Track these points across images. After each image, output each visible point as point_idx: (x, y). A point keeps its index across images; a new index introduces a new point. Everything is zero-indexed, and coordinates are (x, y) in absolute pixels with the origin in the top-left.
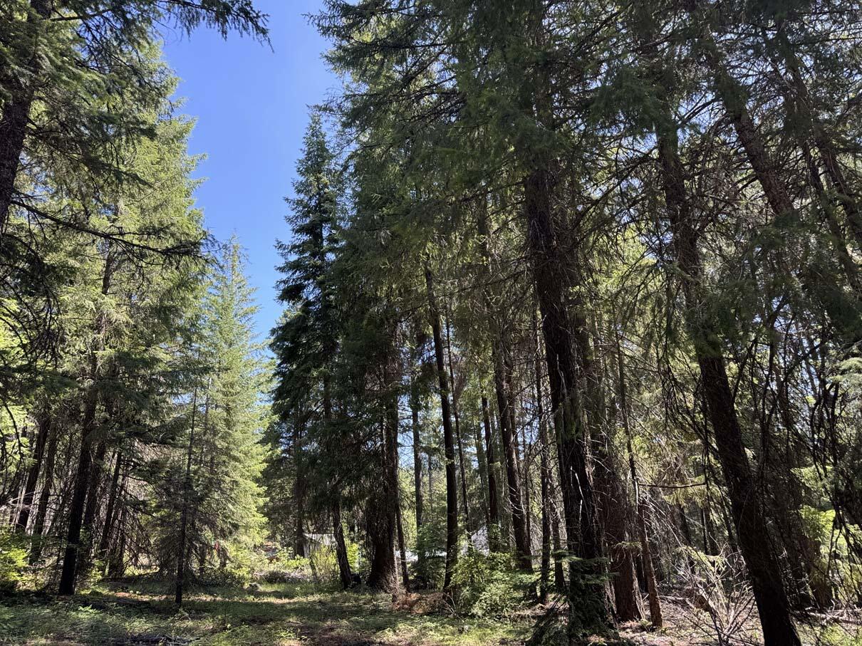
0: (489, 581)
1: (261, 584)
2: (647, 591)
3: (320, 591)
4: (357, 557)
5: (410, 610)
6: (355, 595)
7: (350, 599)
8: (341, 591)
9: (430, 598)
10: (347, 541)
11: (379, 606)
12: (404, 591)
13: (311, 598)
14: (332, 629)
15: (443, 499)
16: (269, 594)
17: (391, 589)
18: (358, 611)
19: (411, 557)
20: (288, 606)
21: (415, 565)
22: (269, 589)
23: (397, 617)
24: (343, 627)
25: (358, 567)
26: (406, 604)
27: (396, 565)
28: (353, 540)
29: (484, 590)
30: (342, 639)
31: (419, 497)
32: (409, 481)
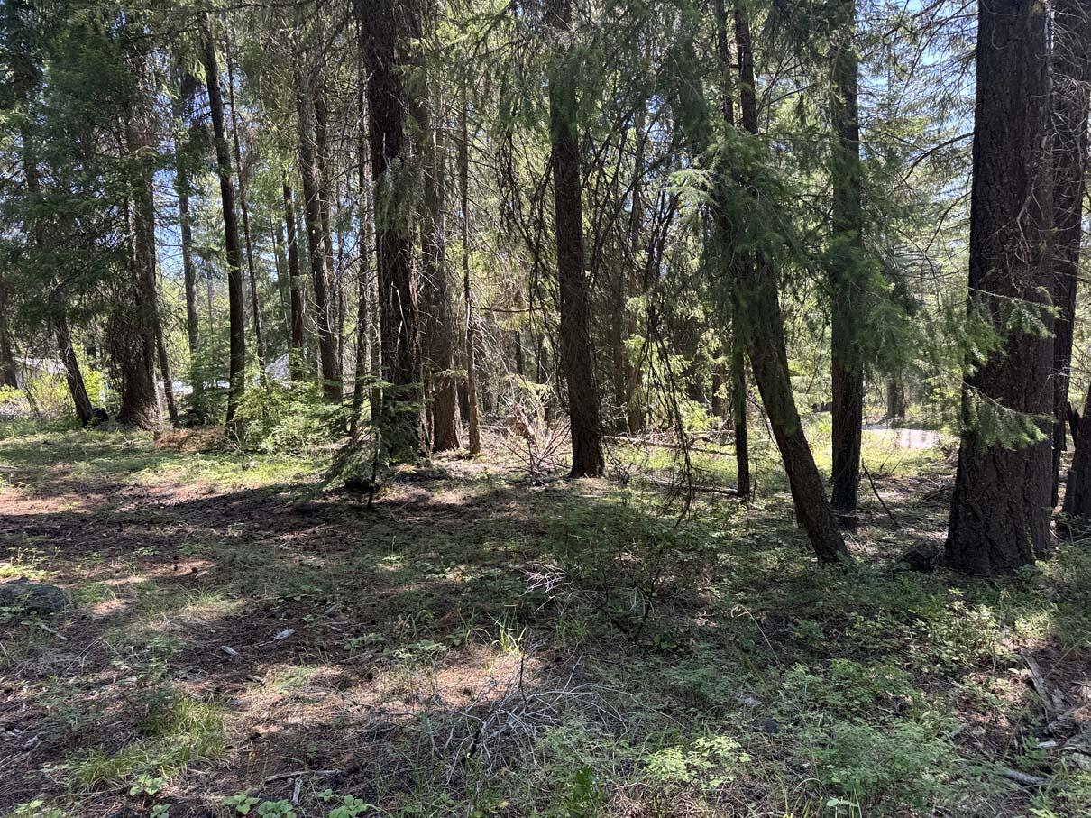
0: (284, 413)
2: (469, 421)
3: (43, 429)
4: (100, 388)
5: (179, 449)
6: (100, 434)
7: (92, 438)
8: (78, 429)
9: (207, 435)
10: (84, 369)
11: (134, 445)
12: (171, 427)
13: (31, 439)
14: (64, 473)
15: (226, 318)
17: (151, 425)
18: (105, 452)
19: (182, 389)
21: (188, 398)
23: (160, 456)
24: (82, 470)
25: (104, 399)
26: (173, 441)
27: (158, 396)
28: (93, 367)
29: (279, 423)
30: (79, 483)
31: (192, 314)
32: (176, 293)
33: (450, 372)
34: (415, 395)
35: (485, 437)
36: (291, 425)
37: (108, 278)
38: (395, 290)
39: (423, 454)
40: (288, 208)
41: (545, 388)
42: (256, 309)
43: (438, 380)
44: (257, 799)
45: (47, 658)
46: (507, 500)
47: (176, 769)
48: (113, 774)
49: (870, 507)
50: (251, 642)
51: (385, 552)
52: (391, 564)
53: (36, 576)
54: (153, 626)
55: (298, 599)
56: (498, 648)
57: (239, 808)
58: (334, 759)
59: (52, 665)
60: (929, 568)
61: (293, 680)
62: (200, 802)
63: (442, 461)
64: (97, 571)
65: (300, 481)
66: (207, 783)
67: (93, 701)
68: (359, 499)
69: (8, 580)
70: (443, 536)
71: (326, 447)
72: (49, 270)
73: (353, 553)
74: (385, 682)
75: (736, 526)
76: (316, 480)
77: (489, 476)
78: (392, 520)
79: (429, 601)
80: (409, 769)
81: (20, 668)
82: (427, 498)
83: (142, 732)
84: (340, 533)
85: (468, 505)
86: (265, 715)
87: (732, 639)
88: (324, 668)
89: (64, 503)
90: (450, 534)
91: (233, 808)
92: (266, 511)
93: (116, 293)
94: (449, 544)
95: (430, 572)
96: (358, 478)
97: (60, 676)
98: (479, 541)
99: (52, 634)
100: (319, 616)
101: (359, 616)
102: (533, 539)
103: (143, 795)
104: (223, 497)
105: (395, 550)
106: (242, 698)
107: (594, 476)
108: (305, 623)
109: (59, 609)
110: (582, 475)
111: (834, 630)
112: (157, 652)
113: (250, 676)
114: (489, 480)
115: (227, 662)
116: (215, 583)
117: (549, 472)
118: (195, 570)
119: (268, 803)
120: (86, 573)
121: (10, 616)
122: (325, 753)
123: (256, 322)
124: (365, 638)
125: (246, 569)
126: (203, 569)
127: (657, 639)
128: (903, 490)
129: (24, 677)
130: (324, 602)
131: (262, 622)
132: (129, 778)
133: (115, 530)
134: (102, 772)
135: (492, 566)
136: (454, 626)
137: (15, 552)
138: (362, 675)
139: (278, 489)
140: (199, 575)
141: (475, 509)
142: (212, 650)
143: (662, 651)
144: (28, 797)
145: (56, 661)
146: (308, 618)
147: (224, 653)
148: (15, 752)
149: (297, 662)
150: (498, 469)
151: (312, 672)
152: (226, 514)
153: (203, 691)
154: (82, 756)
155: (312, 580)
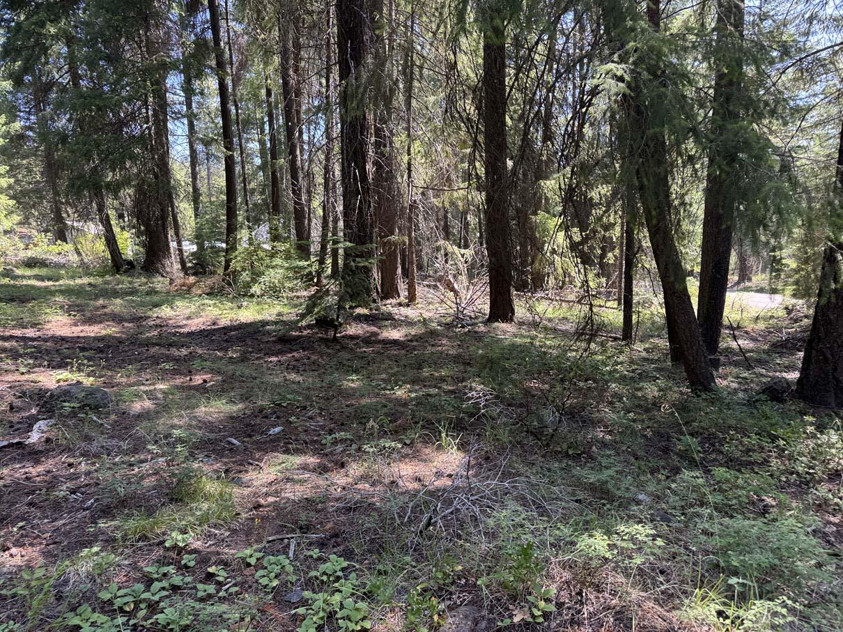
0: (268, 267)
1: (17, 268)
2: (407, 277)
3: (88, 274)
4: (129, 245)
5: (188, 292)
6: (129, 279)
7: (124, 282)
8: (113, 275)
9: (209, 282)
10: (116, 230)
11: (155, 288)
12: (182, 275)
13: (78, 281)
14: (104, 307)
15: (221, 193)
16: (29, 278)
17: (167, 273)
18: (133, 292)
19: (190, 248)
20: (53, 288)
21: (193, 254)
22: (28, 272)
23: (174, 296)
24: (117, 305)
25: (131, 254)
26: (184, 286)
27: (172, 251)
28: (123, 228)
29: (263, 274)
30: (115, 315)
31: (195, 189)
32: (183, 173)
33: (394, 238)
34: (369, 254)
35: (420, 290)
36: (274, 276)
37: (133, 158)
38: (355, 169)
39: (374, 301)
40: (270, 105)
41: (469, 253)
42: (245, 185)
43: (384, 244)
44: (262, 554)
45: (98, 442)
46: (440, 338)
47: (199, 528)
48: (152, 530)
49: (729, 350)
50: (250, 436)
51: (347, 372)
52: (353, 382)
53: (88, 381)
54: (176, 421)
55: (285, 405)
56: (440, 448)
57: (249, 560)
58: (319, 526)
59: (102, 447)
60: (783, 399)
61: (284, 465)
62: (218, 553)
63: (389, 306)
64: (133, 379)
65: (281, 318)
66: (223, 540)
67: (133, 474)
68: (326, 333)
69: (66, 383)
70: (391, 363)
71: (298, 294)
72: (89, 151)
73: (324, 373)
74: (355, 469)
75: (622, 363)
76: (294, 318)
77: (424, 319)
78: (352, 349)
79: (385, 410)
80: (377, 536)
81: (79, 448)
82: (378, 334)
83: (172, 499)
84: (314, 357)
85: (409, 341)
86: (264, 490)
87: (624, 448)
88: (307, 457)
89: (105, 329)
90: (396, 361)
91: (243, 559)
92: (257, 339)
93: (140, 171)
94: (396, 369)
95: (385, 389)
96: (325, 317)
97: (108, 455)
98: (420, 367)
99: (102, 424)
100: (301, 418)
101: (331, 419)
102: (462, 368)
103: (175, 547)
104: (223, 328)
105: (356, 371)
106: (246, 477)
107: (507, 322)
108: (291, 422)
109: (105, 406)
110: (497, 321)
111: (707, 445)
112: (180, 440)
113: (251, 461)
114: (425, 322)
115: (232, 450)
116: (221, 391)
117: (471, 318)
118: (205, 381)
119: (271, 557)
120: (124, 380)
121: (70, 410)
122: (311, 521)
123: (245, 195)
124: (337, 435)
125: (244, 381)
126: (211, 381)
127: (565, 446)
128: (754, 339)
129: (82, 455)
130: (305, 408)
131: (258, 421)
132: (164, 534)
133: (144, 350)
134: (144, 528)
135: (430, 386)
136: (405, 429)
137: (71, 363)
138: (336, 464)
139: (264, 323)
140: (208, 385)
141: (415, 343)
142: (221, 441)
143: (569, 456)
144: (89, 544)
145: (105, 444)
146: (293, 419)
147: (230, 443)
148: (78, 510)
149: (287, 452)
150: (431, 315)
151: (298, 460)
152: (226, 341)
153: (216, 471)
154: (128, 515)
155: (293, 392)
